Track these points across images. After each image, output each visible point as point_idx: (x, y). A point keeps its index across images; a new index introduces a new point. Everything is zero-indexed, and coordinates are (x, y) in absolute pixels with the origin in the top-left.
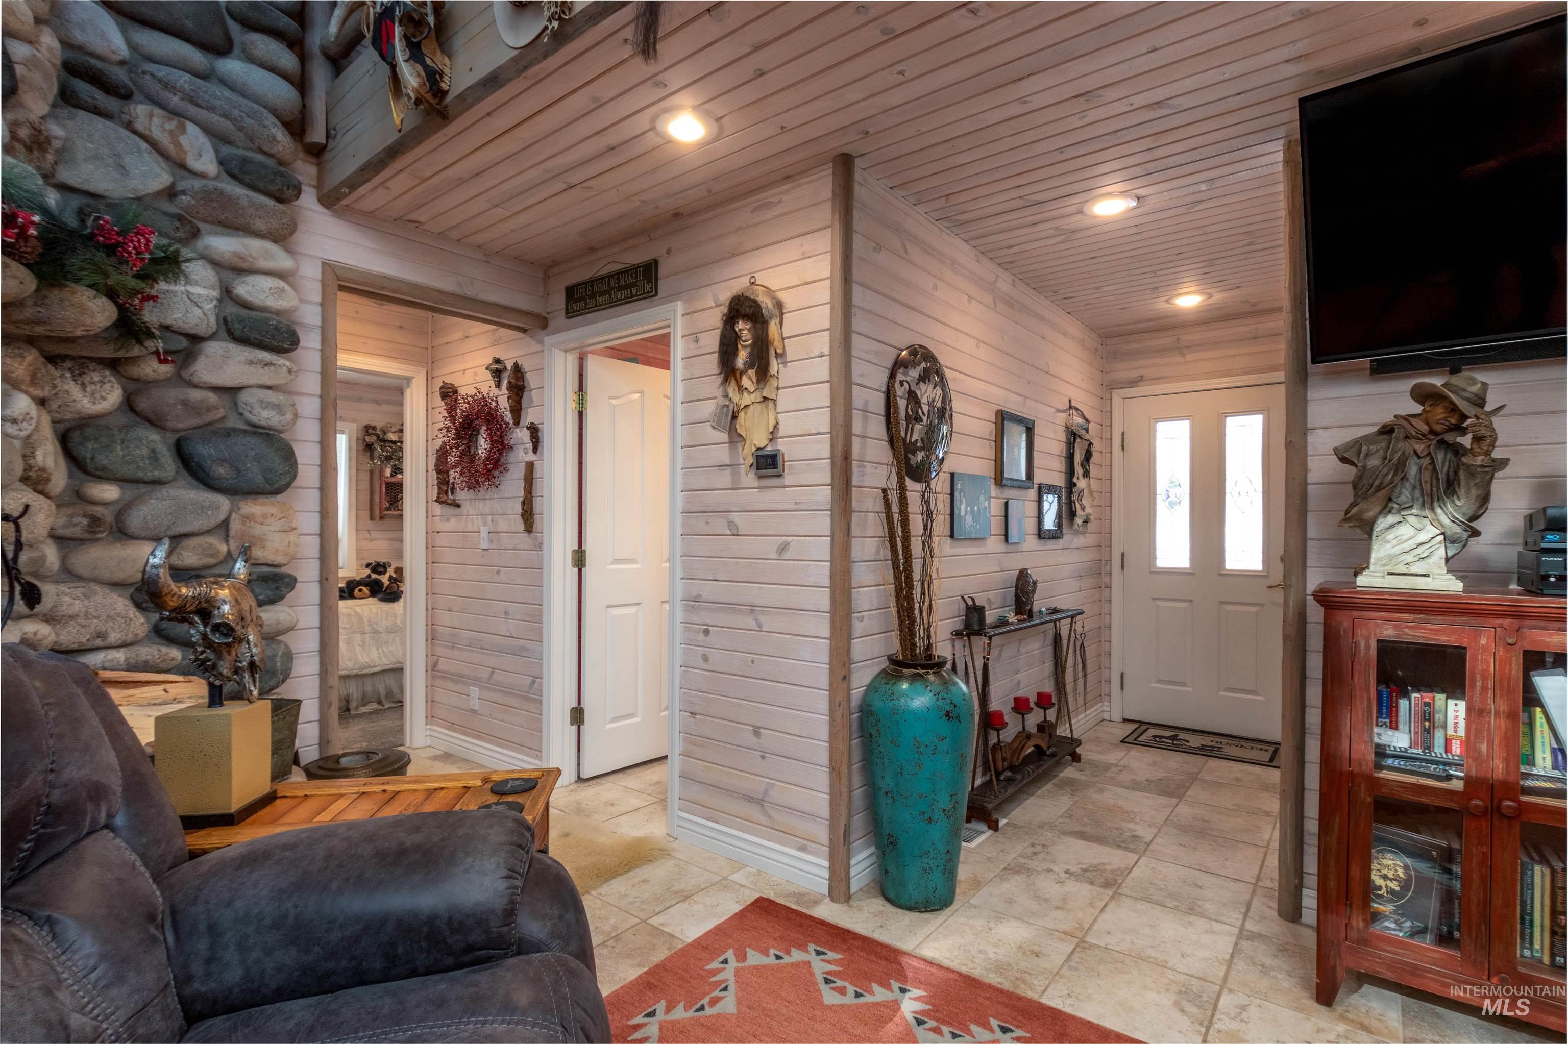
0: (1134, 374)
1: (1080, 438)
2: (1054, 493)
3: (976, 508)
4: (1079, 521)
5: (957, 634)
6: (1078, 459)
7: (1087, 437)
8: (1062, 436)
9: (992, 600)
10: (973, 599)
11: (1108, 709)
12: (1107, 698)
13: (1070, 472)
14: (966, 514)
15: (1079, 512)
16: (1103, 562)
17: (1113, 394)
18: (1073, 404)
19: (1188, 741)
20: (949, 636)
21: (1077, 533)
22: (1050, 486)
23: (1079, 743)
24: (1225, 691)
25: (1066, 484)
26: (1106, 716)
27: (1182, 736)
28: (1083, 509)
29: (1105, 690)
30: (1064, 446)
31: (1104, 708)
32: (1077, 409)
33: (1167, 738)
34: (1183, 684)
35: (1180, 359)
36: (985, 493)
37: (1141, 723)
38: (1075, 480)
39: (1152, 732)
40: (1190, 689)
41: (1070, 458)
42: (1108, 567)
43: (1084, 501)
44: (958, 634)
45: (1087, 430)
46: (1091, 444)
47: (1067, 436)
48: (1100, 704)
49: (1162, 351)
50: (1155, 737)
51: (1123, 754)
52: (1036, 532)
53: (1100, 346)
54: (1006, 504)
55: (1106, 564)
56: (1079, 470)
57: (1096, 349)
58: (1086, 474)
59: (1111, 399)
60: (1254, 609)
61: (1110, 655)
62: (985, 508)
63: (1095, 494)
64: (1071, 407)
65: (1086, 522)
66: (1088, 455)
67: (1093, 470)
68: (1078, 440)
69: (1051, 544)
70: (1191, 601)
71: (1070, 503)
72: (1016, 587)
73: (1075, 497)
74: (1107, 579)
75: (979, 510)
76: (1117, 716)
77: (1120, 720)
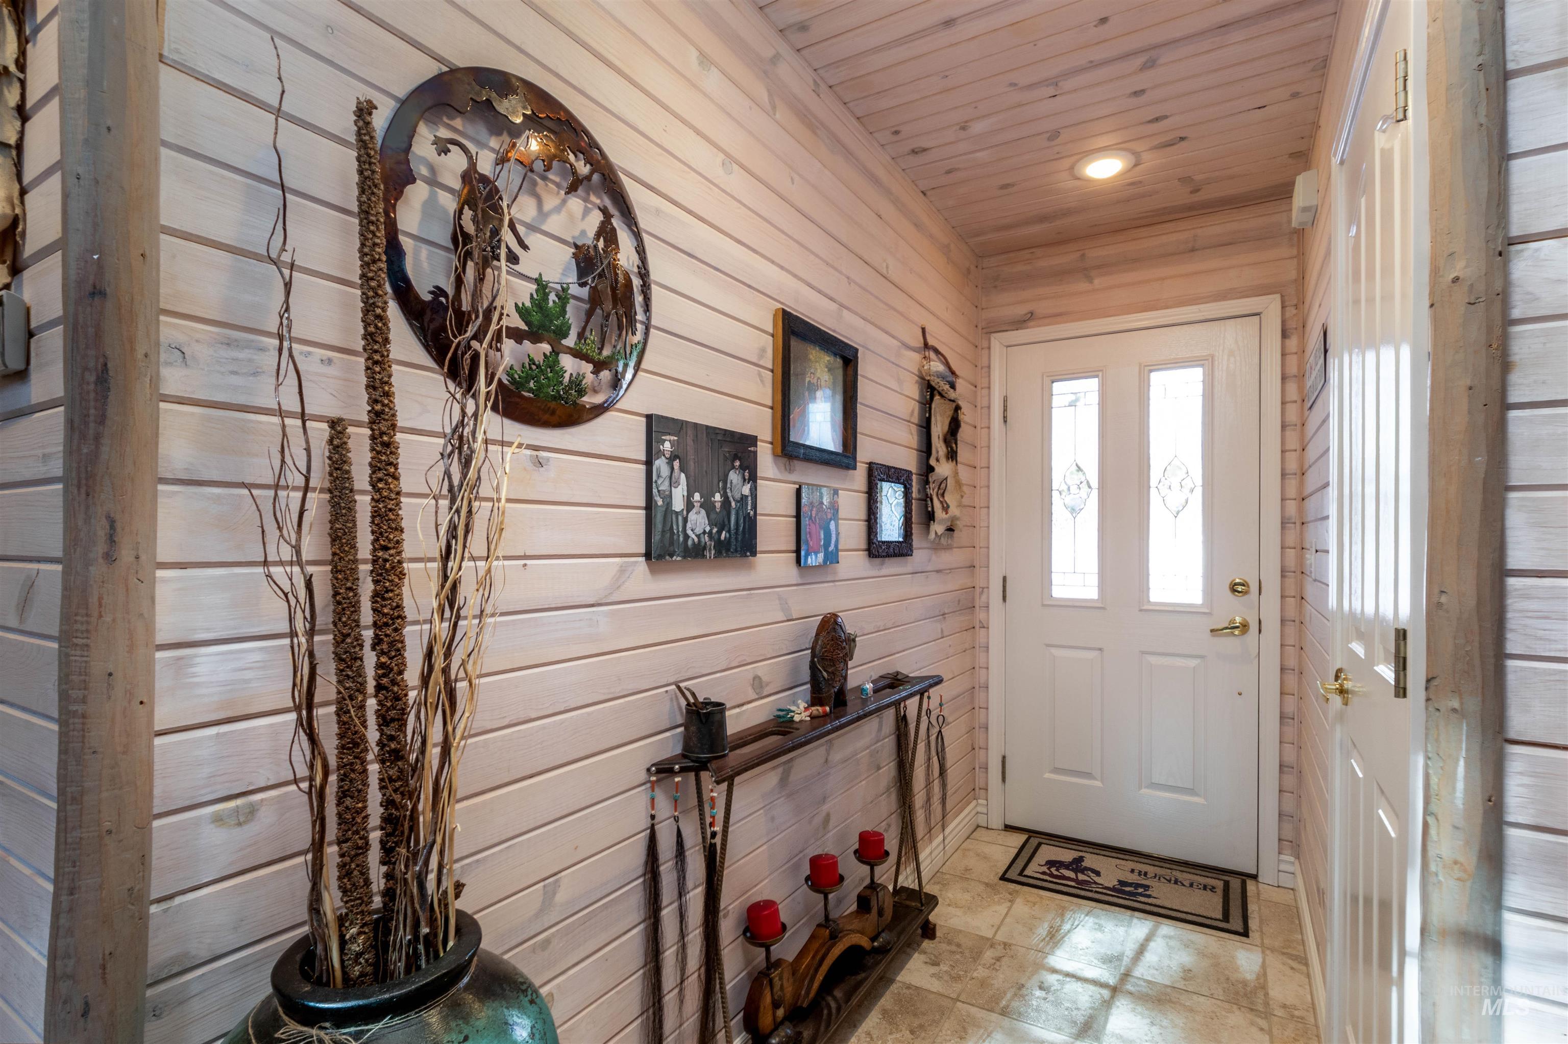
0: (1020, 311)
1: (940, 394)
2: (897, 481)
3: (718, 497)
4: (938, 528)
5: (659, 771)
6: (939, 428)
7: (952, 394)
8: (913, 390)
9: (765, 679)
10: (693, 695)
11: (984, 810)
12: (982, 792)
13: (926, 449)
14: (689, 506)
15: (939, 513)
16: (978, 590)
17: (992, 339)
18: (931, 342)
19: (1098, 873)
20: (643, 776)
21: (937, 547)
22: (889, 468)
23: (932, 901)
24: (1147, 787)
25: (919, 468)
26: (982, 821)
27: (1091, 861)
28: (946, 508)
29: (979, 782)
30: (916, 407)
31: (979, 809)
32: (937, 351)
33: (1067, 866)
34: (1088, 775)
35: (1083, 286)
36: (743, 468)
37: (1031, 833)
38: (932, 462)
39: (1048, 852)
40: (1098, 784)
41: (926, 426)
42: (984, 598)
43: (948, 498)
44: (663, 770)
45: (953, 386)
46: (958, 408)
47: (921, 392)
48: (974, 803)
49: (1061, 274)
50: (1051, 863)
51: (1002, 909)
52: (863, 545)
53: (973, 268)
54: (798, 492)
55: (981, 593)
56: (938, 446)
57: (969, 271)
58: (952, 455)
59: (989, 348)
60: (1193, 663)
61: (987, 728)
62: (744, 498)
63: (965, 488)
64: (926, 346)
65: (950, 530)
66: (955, 426)
67: (963, 453)
68: (937, 397)
69: (892, 567)
70: (1100, 649)
71: (926, 499)
72: (813, 649)
73: (932, 490)
74: (982, 616)
75: (726, 502)
76: (996, 822)
77: (1001, 827)
